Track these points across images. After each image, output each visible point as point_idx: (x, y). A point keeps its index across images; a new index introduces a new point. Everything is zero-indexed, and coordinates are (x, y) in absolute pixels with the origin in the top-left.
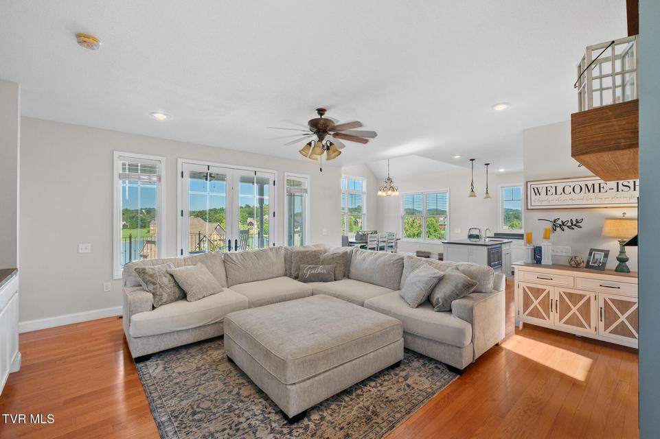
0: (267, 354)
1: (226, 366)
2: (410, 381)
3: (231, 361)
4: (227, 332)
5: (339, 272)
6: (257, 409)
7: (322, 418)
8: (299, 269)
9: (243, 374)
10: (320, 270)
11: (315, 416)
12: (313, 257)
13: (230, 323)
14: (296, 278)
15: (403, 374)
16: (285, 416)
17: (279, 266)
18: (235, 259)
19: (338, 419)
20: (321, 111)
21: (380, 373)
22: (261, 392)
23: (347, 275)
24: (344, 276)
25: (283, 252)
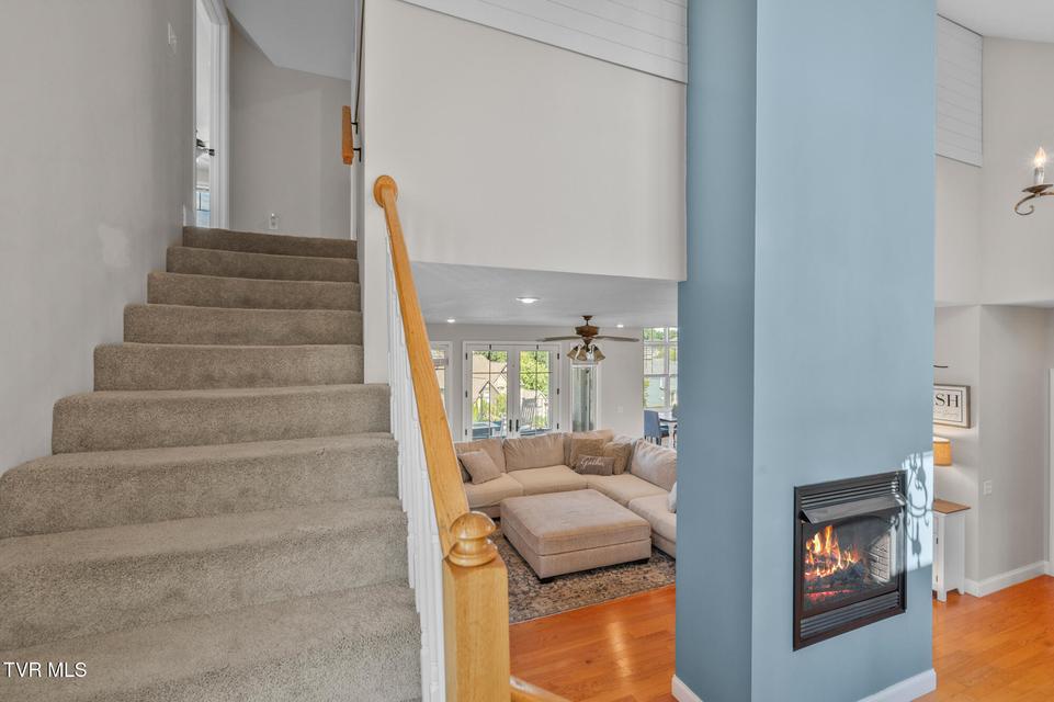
0: (528, 532)
1: (503, 542)
2: (647, 576)
3: (505, 538)
4: (503, 514)
5: (619, 466)
6: (521, 572)
7: (565, 585)
8: (576, 458)
9: (514, 549)
10: (598, 462)
11: (560, 583)
12: (594, 448)
13: (505, 506)
14: (573, 468)
15: (646, 569)
16: (538, 579)
17: (558, 454)
18: (513, 445)
19: (576, 587)
20: (587, 318)
21: (617, 565)
22: (525, 563)
23: (627, 469)
24: (625, 470)
25: (561, 439)
